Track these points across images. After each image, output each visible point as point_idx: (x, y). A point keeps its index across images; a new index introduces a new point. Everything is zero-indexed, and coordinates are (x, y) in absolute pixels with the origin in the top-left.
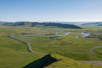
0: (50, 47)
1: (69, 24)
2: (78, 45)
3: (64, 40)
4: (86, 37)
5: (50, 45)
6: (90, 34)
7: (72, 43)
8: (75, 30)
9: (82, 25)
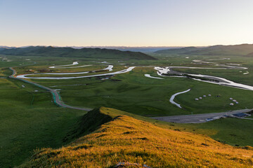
0: (99, 94)
1: (132, 51)
2: (149, 89)
3: (124, 81)
4: (163, 74)
5: (98, 91)
6: (171, 69)
7: (138, 87)
8: (143, 61)
9: (155, 52)
